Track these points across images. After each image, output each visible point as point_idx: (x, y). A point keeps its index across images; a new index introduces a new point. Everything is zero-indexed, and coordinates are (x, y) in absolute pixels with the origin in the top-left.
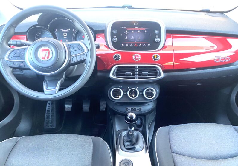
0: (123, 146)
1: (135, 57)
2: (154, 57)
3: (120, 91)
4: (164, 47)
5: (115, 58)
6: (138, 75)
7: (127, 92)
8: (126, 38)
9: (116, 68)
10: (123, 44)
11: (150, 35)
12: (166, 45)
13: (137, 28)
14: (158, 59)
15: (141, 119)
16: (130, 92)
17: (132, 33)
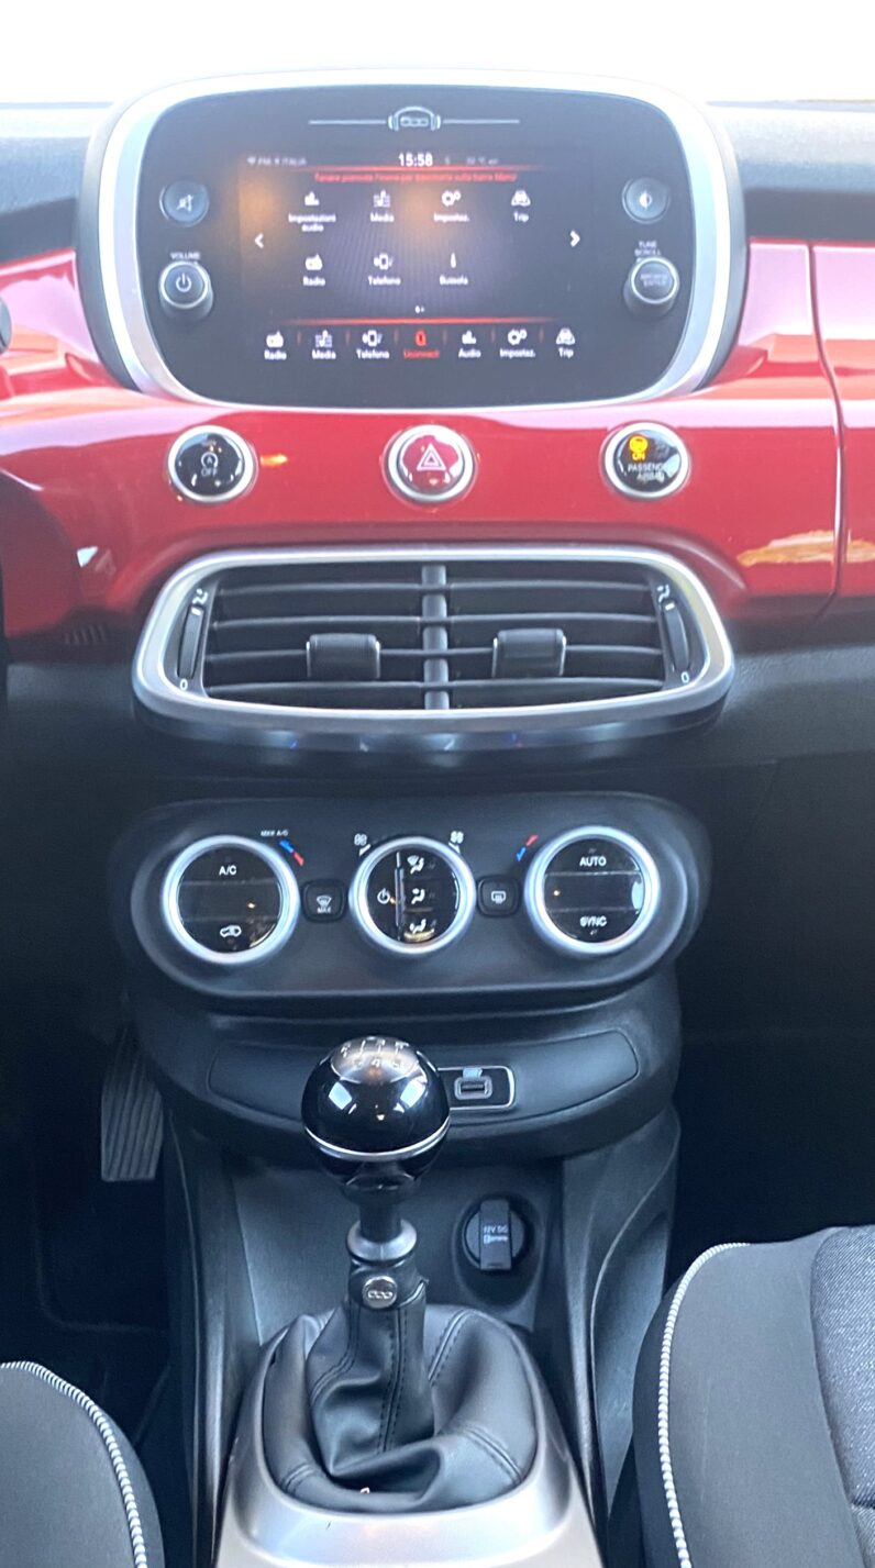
0: (296, 1456)
1: (413, 454)
2: (625, 455)
3: (267, 871)
4: (733, 365)
6: (458, 667)
7: (339, 888)
8: (312, 274)
9: (204, 584)
10: (276, 340)
11: (576, 239)
12: (747, 340)
13: (427, 160)
14: (668, 481)
15: (519, 1208)
16: (380, 878)
17: (375, 218)
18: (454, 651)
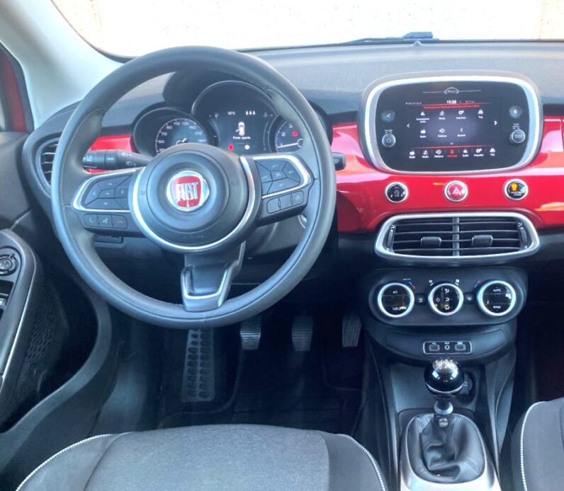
0: (420, 464)
1: (452, 189)
2: (510, 189)
3: (405, 291)
4: (539, 159)
5: (389, 196)
6: (462, 245)
7: (425, 296)
8: (423, 135)
9: (394, 223)
10: (412, 153)
11: (496, 123)
12: (543, 151)
13: (454, 102)
14: (523, 194)
15: (471, 377)
16: (437, 294)
17: (440, 118)
18: (462, 240)
